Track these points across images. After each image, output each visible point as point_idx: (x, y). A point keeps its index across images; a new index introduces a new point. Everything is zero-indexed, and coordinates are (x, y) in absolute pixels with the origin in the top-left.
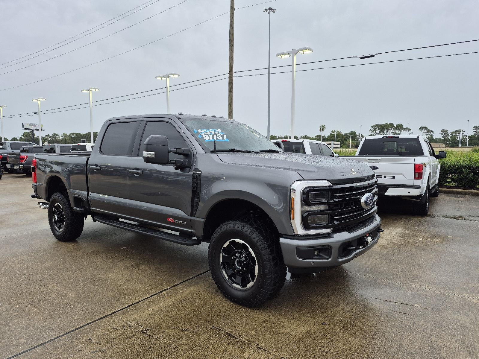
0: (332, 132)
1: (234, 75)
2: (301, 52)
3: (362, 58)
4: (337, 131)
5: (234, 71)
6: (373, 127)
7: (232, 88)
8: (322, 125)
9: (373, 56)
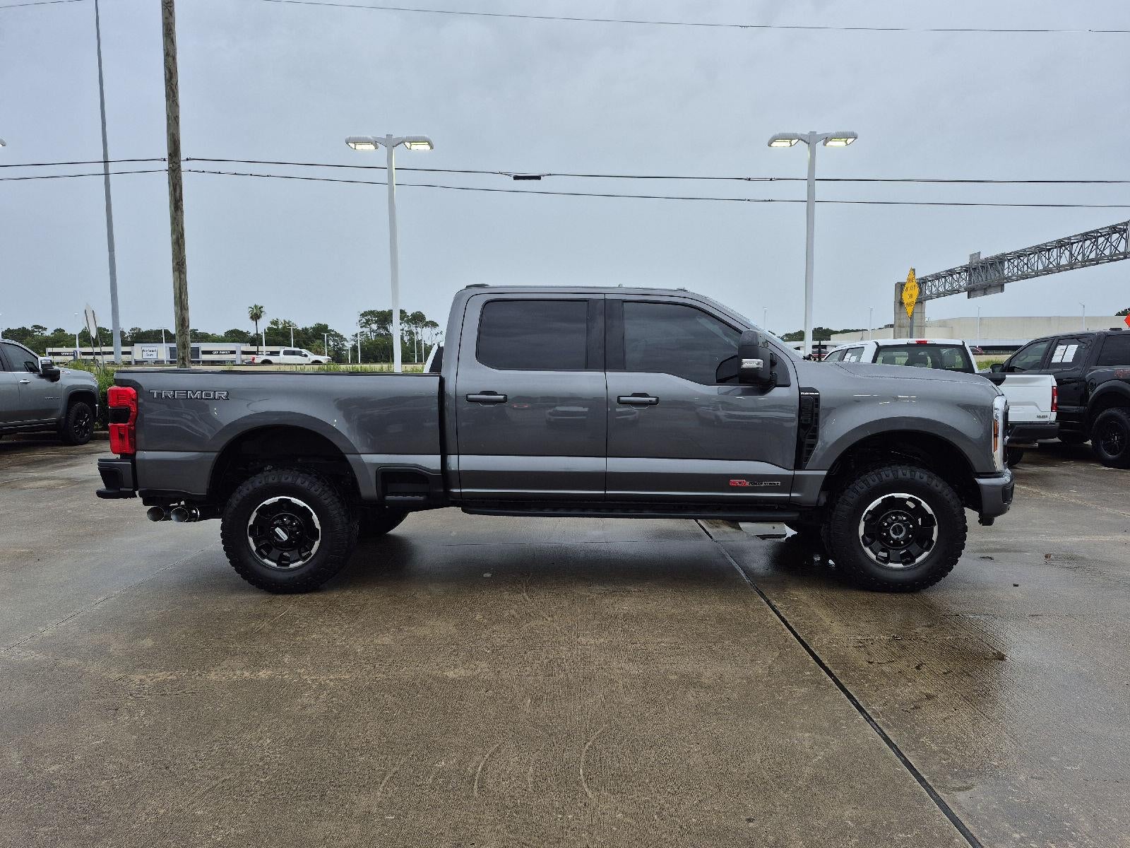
0: (272, 323)
1: (184, 166)
2: (408, 144)
3: (516, 178)
4: (285, 321)
5: (183, 156)
6: (363, 315)
7: (182, 200)
8: (256, 306)
9: (538, 178)
